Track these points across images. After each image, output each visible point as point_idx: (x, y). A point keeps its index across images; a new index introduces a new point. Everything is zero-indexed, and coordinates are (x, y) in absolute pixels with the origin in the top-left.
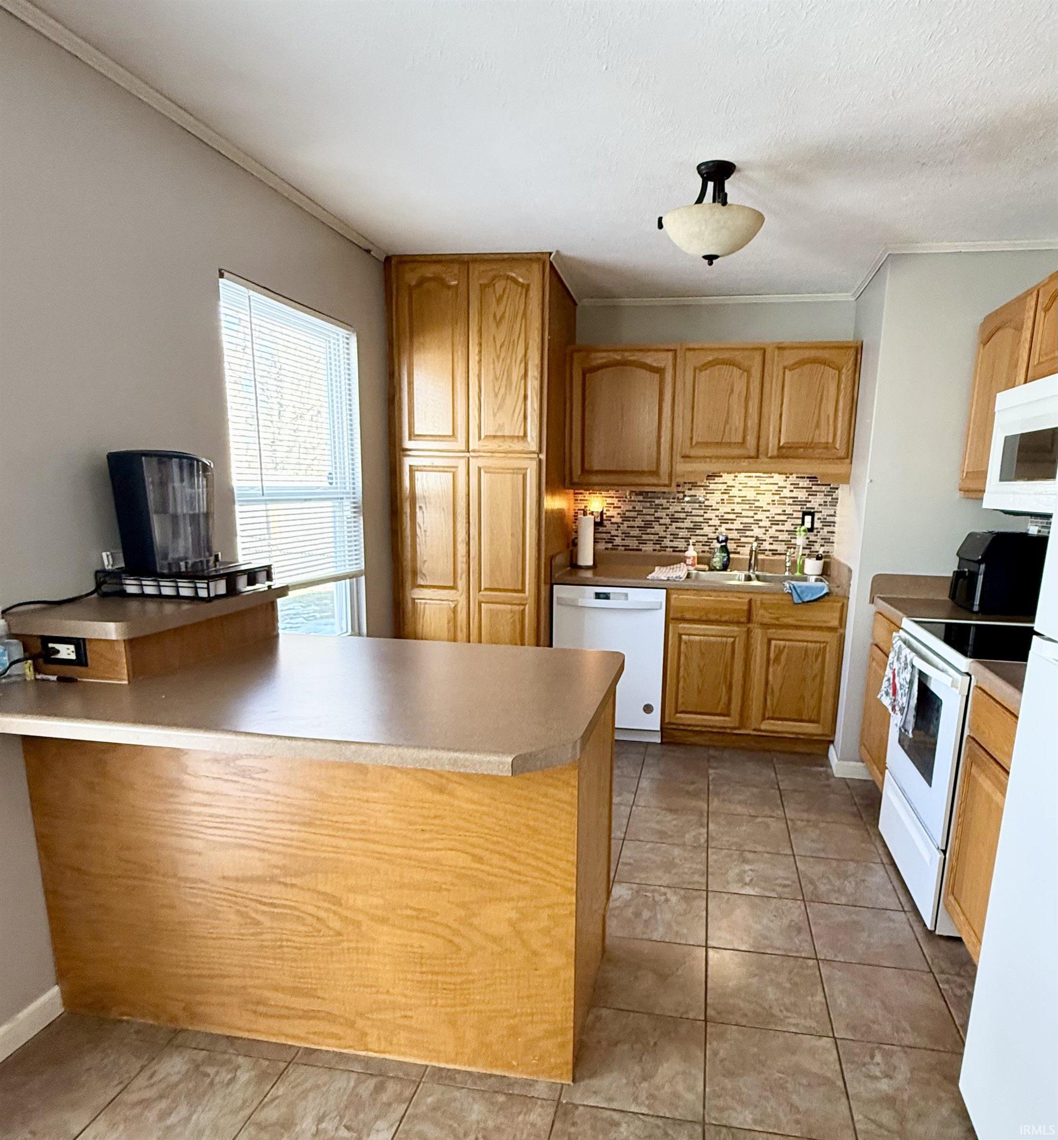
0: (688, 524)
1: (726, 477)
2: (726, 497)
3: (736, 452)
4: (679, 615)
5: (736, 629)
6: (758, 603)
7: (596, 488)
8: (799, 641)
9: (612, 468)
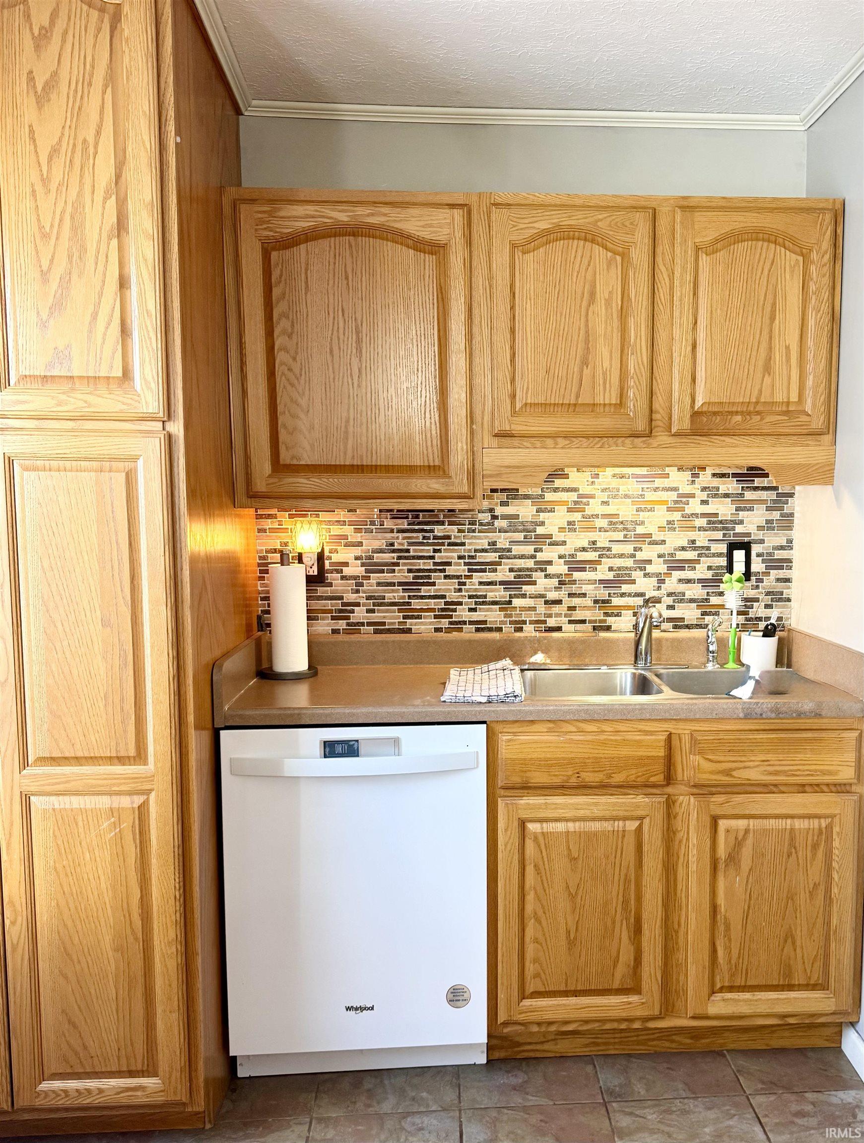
0: (503, 573)
1: (576, 479)
2: (577, 516)
3: (606, 423)
4: (516, 779)
5: (641, 799)
6: (686, 739)
7: (308, 504)
8: (777, 817)
9: (340, 461)
